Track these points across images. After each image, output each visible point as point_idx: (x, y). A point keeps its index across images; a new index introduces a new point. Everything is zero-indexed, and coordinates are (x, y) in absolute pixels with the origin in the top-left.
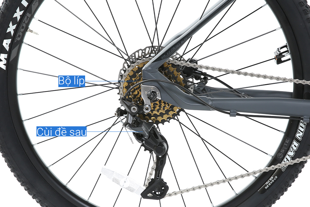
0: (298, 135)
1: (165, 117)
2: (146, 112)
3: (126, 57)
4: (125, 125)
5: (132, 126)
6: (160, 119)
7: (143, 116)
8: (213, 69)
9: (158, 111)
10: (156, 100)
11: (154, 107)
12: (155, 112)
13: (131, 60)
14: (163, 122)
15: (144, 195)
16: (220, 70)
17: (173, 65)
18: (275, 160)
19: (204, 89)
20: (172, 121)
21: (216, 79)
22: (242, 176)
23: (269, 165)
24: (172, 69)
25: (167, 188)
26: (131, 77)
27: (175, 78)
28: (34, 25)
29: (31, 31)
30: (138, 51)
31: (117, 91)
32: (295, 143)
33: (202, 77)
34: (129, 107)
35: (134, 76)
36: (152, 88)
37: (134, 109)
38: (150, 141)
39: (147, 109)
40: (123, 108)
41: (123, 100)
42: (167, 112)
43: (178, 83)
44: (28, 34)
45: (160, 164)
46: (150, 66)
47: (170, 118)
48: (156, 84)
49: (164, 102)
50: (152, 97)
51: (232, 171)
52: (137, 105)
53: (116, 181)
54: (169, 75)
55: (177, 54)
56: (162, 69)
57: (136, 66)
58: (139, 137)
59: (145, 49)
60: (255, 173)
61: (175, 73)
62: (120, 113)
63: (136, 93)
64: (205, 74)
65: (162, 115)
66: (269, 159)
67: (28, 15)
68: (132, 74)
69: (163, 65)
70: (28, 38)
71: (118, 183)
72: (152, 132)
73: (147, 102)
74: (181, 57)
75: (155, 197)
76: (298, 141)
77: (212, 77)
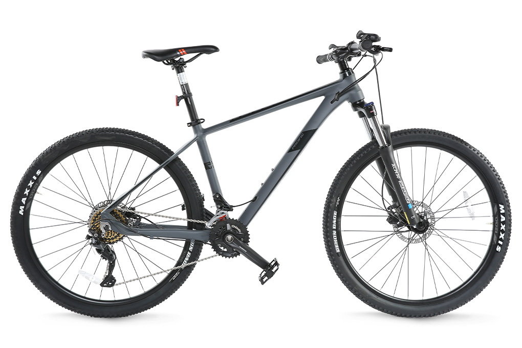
0: (190, 249)
1: (115, 240)
2: (103, 237)
3: (93, 207)
4: (91, 244)
5: (94, 245)
6: (112, 241)
7: (102, 239)
8: (142, 213)
9: (110, 237)
10: (109, 230)
11: (108, 234)
12: (108, 237)
13: (95, 208)
14: (113, 243)
15: (102, 285)
16: (145, 214)
17: (119, 211)
18: (179, 263)
19: (139, 225)
20: (118, 242)
21: (144, 218)
22: (161, 272)
23: (176, 266)
24: (118, 213)
25: (115, 281)
26: (95, 217)
27: (120, 218)
28: (40, 189)
29: (38, 193)
30: (100, 203)
31: (88, 225)
32: (189, 253)
33: (138, 217)
34: (93, 234)
35: (97, 217)
36: (107, 224)
37: (96, 235)
38: (105, 253)
39: (103, 235)
40: (90, 235)
41: (90, 230)
42: (116, 237)
43: (122, 221)
44: (36, 194)
45: (111, 267)
46: (105, 211)
47: (117, 241)
48: (109, 221)
49: (114, 232)
50: (106, 228)
51: (154, 270)
52: (98, 233)
53: (87, 278)
54: (117, 217)
55: (123, 204)
56: (113, 213)
57: (98, 211)
58: (99, 251)
59: (104, 202)
60: (168, 270)
61: (121, 215)
62: (88, 237)
63: (98, 226)
64: (139, 216)
65: (113, 239)
66: (175, 263)
67: (37, 184)
68: (96, 215)
69: (113, 211)
70: (36, 197)
71: (89, 279)
72: (106, 248)
73: (104, 231)
74: (125, 206)
75: (108, 286)
76: (190, 252)
77: (142, 217)
